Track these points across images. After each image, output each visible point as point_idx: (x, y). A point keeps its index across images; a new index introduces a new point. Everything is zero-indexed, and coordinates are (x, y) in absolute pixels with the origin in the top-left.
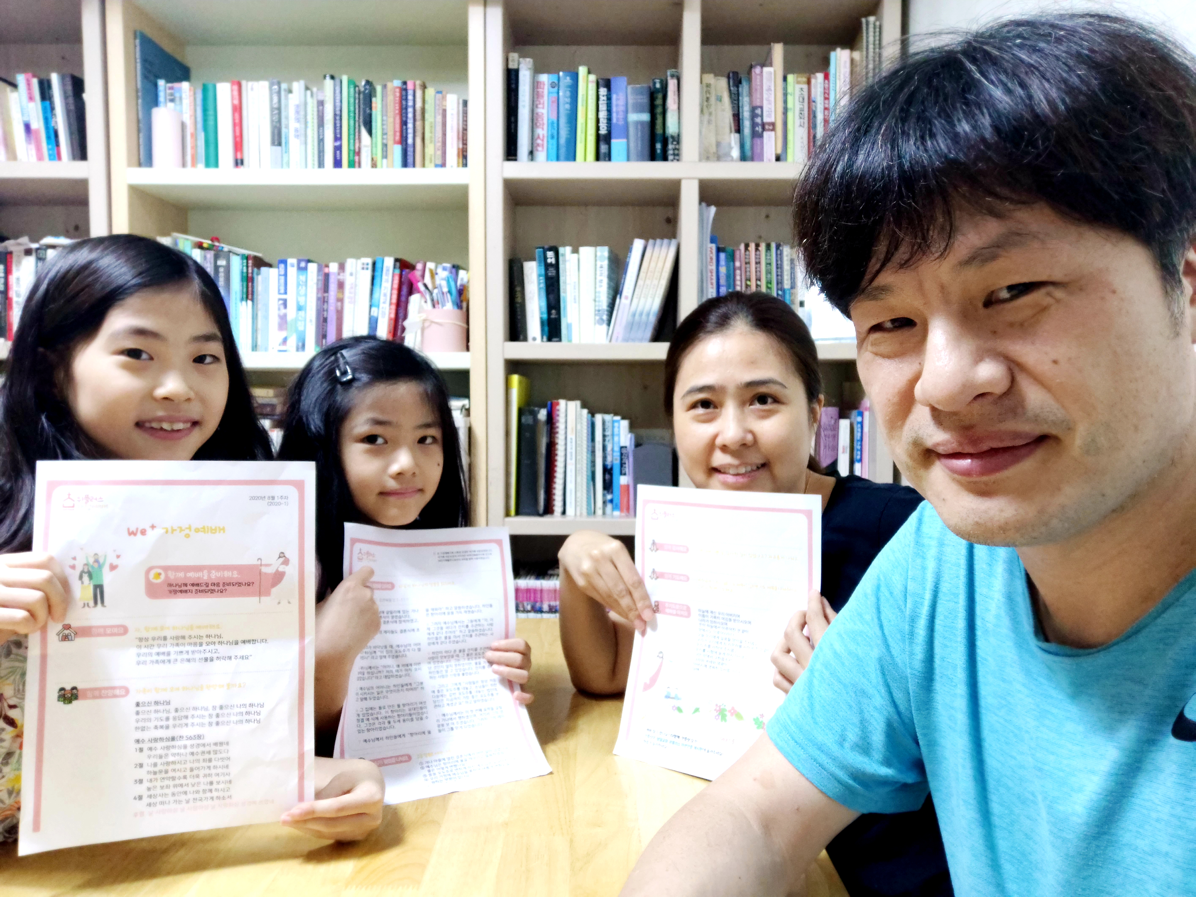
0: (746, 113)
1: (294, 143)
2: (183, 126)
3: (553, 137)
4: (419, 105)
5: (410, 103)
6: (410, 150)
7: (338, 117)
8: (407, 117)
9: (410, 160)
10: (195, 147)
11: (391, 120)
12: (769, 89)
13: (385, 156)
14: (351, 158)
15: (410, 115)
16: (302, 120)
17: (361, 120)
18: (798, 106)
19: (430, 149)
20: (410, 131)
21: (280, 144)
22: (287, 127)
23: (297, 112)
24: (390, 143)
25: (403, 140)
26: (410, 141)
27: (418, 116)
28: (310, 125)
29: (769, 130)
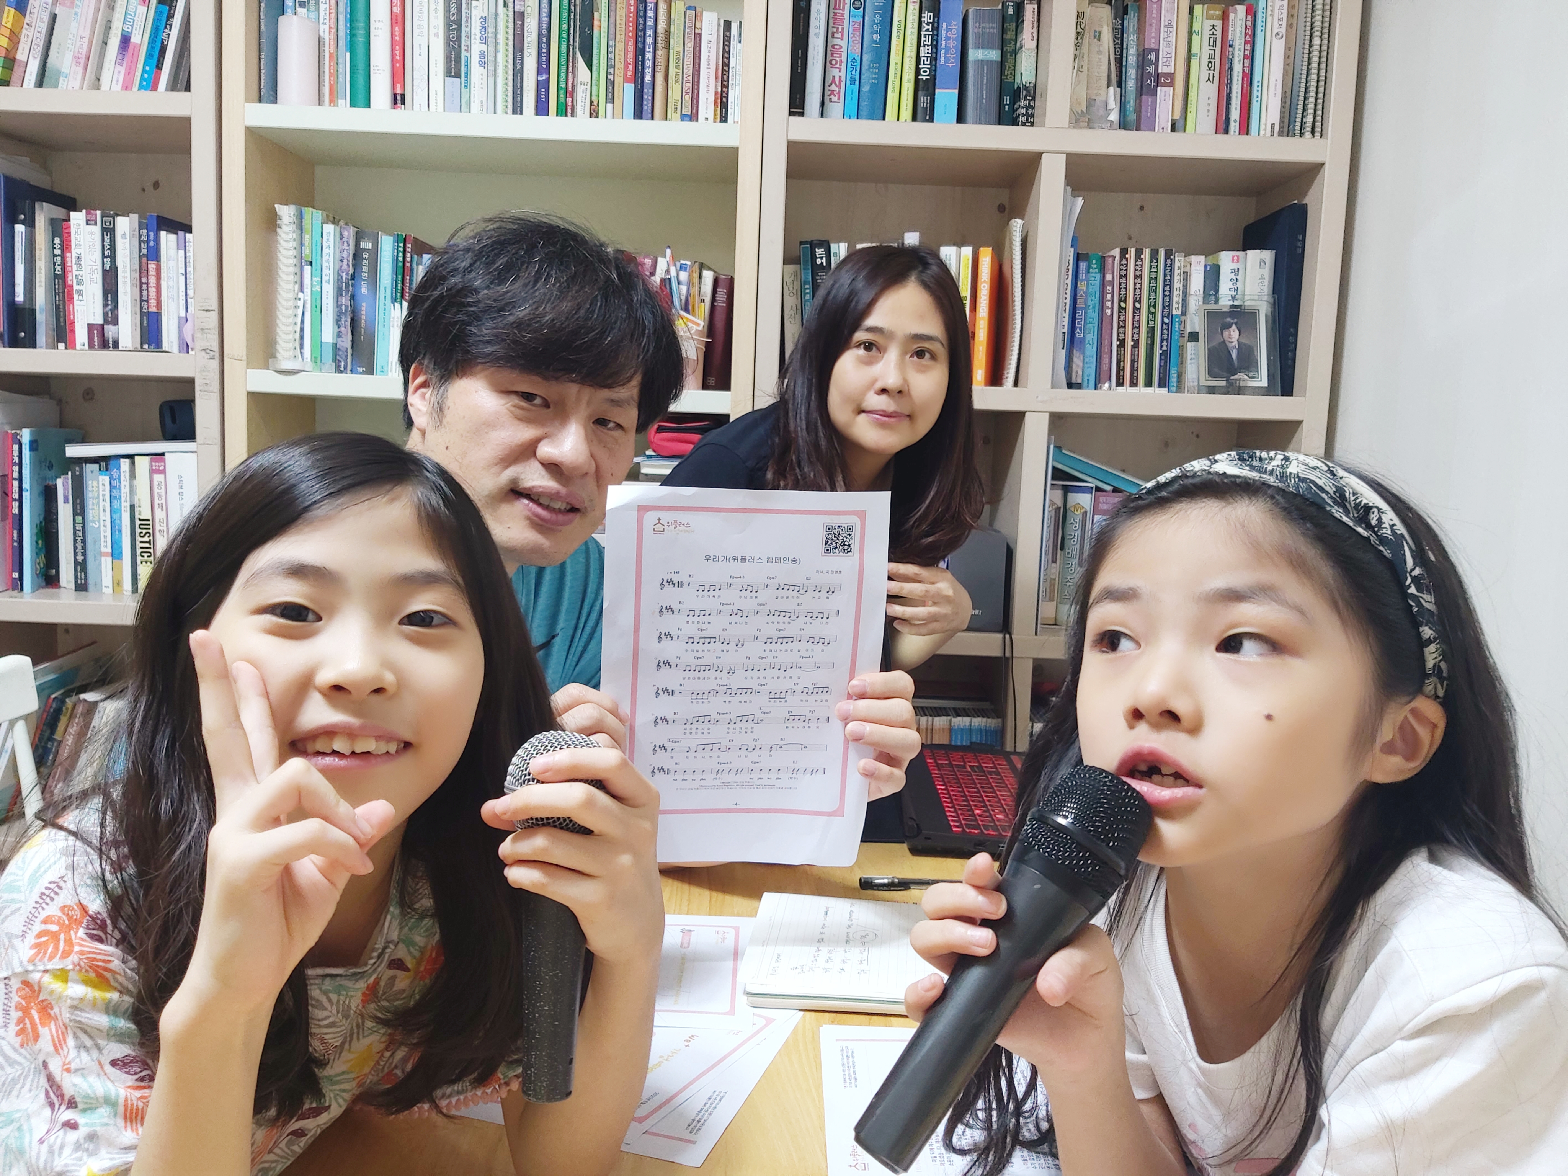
0: (1131, 59)
1: (477, 73)
2: (320, 41)
3: (853, 82)
4: (662, 26)
5: (650, 23)
6: (647, 91)
7: (544, 38)
8: (644, 42)
9: (647, 107)
10: (335, 74)
11: (620, 46)
12: (1169, 25)
13: (611, 98)
14: (562, 100)
15: (649, 40)
16: (491, 40)
17: (577, 44)
18: (1206, 52)
19: (675, 92)
20: (649, 63)
21: (458, 75)
22: (468, 50)
23: (484, 28)
24: (619, 80)
25: (638, 78)
26: (648, 78)
27: (661, 43)
28: (501, 47)
29: (1165, 85)
